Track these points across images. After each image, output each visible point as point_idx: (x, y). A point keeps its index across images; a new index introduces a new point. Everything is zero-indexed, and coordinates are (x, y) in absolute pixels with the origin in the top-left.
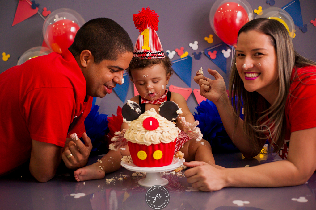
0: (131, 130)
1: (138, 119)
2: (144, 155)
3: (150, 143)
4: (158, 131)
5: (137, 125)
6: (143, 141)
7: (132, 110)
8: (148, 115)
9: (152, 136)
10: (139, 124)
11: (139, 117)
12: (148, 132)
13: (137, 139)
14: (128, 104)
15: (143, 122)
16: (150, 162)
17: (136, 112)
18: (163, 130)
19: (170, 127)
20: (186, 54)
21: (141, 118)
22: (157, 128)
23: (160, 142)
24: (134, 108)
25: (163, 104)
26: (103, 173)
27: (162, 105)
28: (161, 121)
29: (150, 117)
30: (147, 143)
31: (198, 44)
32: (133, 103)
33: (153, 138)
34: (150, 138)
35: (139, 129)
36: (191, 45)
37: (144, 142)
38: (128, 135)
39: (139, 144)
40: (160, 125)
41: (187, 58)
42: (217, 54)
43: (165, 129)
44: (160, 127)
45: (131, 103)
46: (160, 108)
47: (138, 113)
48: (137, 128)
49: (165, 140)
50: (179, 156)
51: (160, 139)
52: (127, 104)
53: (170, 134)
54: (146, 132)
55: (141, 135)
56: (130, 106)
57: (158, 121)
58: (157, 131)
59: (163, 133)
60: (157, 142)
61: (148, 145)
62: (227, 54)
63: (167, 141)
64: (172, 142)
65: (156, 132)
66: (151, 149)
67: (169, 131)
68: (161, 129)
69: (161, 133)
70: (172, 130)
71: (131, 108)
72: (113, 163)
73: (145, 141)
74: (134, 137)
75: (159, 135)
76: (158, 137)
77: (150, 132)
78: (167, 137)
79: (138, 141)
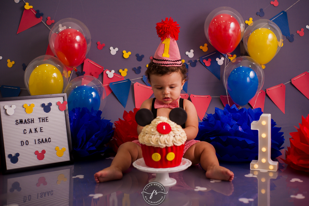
0: (145, 134)
1: (151, 124)
2: (159, 157)
3: (164, 146)
4: (171, 134)
5: (151, 130)
6: (158, 143)
8: (160, 120)
9: (166, 139)
11: (152, 122)
12: (162, 136)
13: (152, 142)
15: (156, 127)
16: (164, 163)
18: (175, 133)
19: (180, 131)
21: (154, 123)
22: (170, 132)
23: (173, 145)
28: (172, 125)
29: (162, 123)
30: (162, 146)
31: (194, 53)
33: (167, 141)
34: (165, 141)
35: (154, 133)
36: (187, 53)
37: (159, 145)
38: (143, 139)
39: (154, 147)
40: (172, 129)
42: (211, 62)
43: (177, 132)
44: (173, 131)
48: (151, 132)
49: (177, 142)
53: (181, 137)
54: (160, 136)
55: (156, 139)
57: (170, 126)
58: (170, 135)
59: (176, 136)
60: (170, 144)
61: (162, 148)
62: (220, 61)
63: (179, 144)
64: (182, 145)
66: (164, 151)
67: (181, 135)
69: (174, 136)
70: (182, 133)
73: (160, 144)
74: (149, 140)
75: (172, 138)
76: (171, 140)
77: (164, 136)
78: (179, 140)
79: (153, 143)
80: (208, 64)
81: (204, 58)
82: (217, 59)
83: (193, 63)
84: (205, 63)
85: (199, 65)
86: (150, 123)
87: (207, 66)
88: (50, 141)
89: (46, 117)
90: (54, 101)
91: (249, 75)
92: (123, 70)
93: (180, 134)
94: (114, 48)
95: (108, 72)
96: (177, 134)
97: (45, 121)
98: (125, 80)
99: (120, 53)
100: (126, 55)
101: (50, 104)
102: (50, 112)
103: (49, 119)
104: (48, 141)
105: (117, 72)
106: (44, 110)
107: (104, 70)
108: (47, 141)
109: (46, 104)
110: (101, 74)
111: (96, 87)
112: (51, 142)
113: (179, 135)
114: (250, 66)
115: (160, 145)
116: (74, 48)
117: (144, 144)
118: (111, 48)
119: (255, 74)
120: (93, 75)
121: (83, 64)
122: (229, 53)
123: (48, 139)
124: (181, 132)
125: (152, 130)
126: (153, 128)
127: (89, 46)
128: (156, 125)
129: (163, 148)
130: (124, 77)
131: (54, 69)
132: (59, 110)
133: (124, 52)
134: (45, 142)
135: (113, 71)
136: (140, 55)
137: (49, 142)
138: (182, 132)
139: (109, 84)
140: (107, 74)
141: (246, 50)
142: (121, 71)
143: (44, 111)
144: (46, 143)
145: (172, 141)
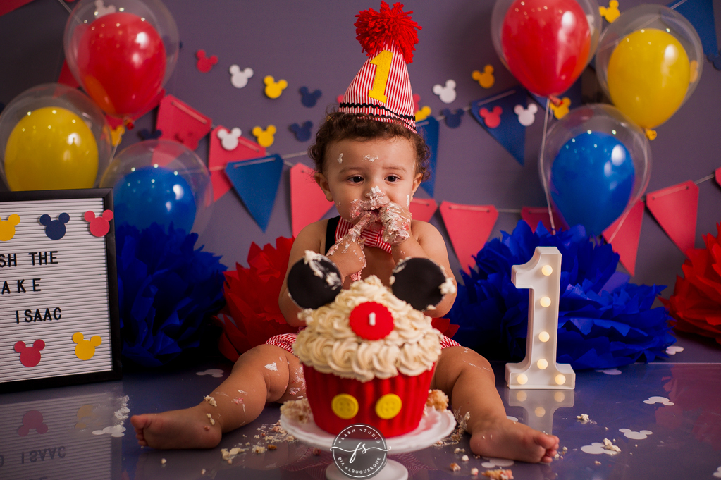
0: (314, 334)
1: (333, 305)
2: (352, 407)
3: (370, 376)
4: (392, 340)
5: (332, 324)
6: (351, 367)
7: (318, 277)
8: (362, 295)
9: (377, 355)
10: (337, 320)
11: (337, 299)
12: (364, 345)
13: (334, 361)
14: (306, 262)
15: (349, 316)
17: (327, 283)
18: (404, 338)
19: (421, 330)
20: (426, 112)
21: (342, 303)
22: (388, 333)
23: (396, 373)
24: (323, 272)
25: (402, 264)
26: (215, 433)
27: (400, 269)
28: (397, 311)
29: (368, 302)
30: (363, 376)
31: (456, 89)
32: (319, 259)
33: (380, 361)
34: (371, 362)
35: (341, 336)
36: (438, 89)
37: (353, 372)
38: (308, 350)
39: (338, 377)
40: (397, 324)
41: (427, 123)
42: (502, 116)
43: (410, 334)
45: (314, 260)
46: (395, 275)
47: (334, 288)
48: (332, 332)
49: (410, 366)
50: (437, 404)
51: (398, 365)
52: (303, 261)
53: (423, 349)
54: (359, 344)
55: (345, 352)
56: (313, 265)
57: (390, 313)
58: (388, 342)
59: (407, 347)
60: (389, 371)
61: (363, 380)
62: (527, 116)
63: (415, 370)
64: (427, 372)
65: (386, 345)
66: (370, 391)
67: (421, 342)
68: (400, 336)
69: (401, 347)
70: (427, 336)
71: (313, 272)
72: (244, 405)
73: (356, 369)
74: (324, 356)
75: (394, 352)
76: (391, 358)
77: (370, 345)
78: (417, 359)
79: (336, 367)
80: (492, 120)
81: (485, 106)
82: (519, 110)
83: (453, 117)
84: (483, 119)
85: (467, 122)
86: (333, 300)
87: (490, 128)
88: (58, 316)
89: (51, 252)
90: (76, 209)
91: (610, 156)
92: (265, 129)
93: (420, 338)
94: (242, 70)
95: (222, 133)
96: (412, 338)
97: (49, 261)
98: (267, 157)
99: (256, 84)
100: (274, 88)
101: (64, 218)
102: (64, 237)
103: (59, 257)
104: (53, 317)
105: (248, 135)
106: (47, 233)
107: (212, 129)
108: (50, 316)
109: (53, 218)
110: (206, 139)
111: (187, 172)
112: (60, 320)
113: (418, 343)
114: (614, 132)
115: (358, 374)
116: (130, 65)
117: (309, 365)
118: (234, 69)
119: (627, 153)
120: (181, 141)
121: (156, 111)
122: (556, 94)
123: (55, 312)
124: (425, 332)
125: (336, 326)
126: (338, 317)
127: (171, 61)
128: (349, 308)
129: (368, 383)
130: (267, 149)
131: (74, 121)
132: (88, 233)
133: (269, 80)
134: (45, 320)
135: (237, 132)
136: (311, 90)
137: (56, 318)
138: (428, 333)
139: (225, 164)
140: (220, 141)
141: (603, 84)
142: (257, 131)
143: (45, 235)
144: (47, 321)
145: (393, 360)
